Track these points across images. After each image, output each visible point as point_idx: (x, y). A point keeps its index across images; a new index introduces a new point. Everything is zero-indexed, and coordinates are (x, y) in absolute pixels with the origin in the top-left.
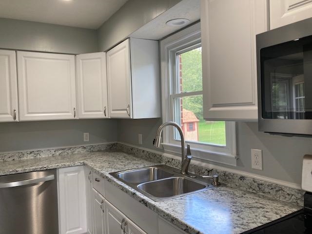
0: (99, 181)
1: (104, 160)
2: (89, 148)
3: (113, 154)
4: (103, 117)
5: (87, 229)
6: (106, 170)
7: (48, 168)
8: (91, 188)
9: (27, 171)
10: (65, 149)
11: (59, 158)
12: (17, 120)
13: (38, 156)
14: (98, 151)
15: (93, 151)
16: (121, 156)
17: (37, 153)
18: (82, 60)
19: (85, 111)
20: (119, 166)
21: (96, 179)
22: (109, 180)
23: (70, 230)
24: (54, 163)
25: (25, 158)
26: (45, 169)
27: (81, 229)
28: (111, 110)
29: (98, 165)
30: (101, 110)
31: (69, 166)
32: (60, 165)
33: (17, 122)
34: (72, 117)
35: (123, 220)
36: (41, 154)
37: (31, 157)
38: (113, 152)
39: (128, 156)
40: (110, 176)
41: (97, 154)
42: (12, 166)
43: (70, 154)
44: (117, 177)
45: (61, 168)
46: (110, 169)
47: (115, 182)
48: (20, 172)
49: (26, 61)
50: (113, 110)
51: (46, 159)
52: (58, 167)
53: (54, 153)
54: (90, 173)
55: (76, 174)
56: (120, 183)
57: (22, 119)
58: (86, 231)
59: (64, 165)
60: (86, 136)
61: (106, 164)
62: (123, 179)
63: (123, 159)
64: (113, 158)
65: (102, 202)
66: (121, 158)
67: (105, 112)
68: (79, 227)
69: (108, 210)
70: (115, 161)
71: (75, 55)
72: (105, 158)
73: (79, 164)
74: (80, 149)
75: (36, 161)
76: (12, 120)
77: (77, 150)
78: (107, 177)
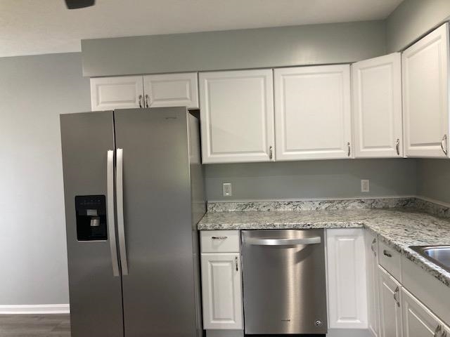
0: (390, 256)
1: (396, 223)
2: (369, 202)
3: (410, 215)
4: (395, 155)
5: (369, 325)
6: (403, 240)
7: (313, 227)
8: (376, 266)
9: (286, 227)
10: (334, 201)
11: (327, 213)
12: (273, 159)
13: (298, 208)
14: (384, 208)
15: (375, 208)
16: (427, 220)
17: (296, 204)
18: (360, 69)
19: (365, 148)
20: (425, 237)
21: (385, 251)
22: (410, 258)
23: (342, 318)
24: (320, 220)
25: (281, 210)
26: (308, 227)
27: (358, 321)
28: (409, 144)
29: (388, 231)
30: (391, 145)
31: (342, 228)
32: (329, 224)
33: (273, 162)
34: (345, 156)
35: (439, 328)
36: (302, 206)
37: (289, 209)
38: (408, 212)
39: (440, 222)
40: (411, 252)
41: (383, 213)
42: (268, 218)
43: (341, 209)
44: (426, 255)
45: (330, 228)
46: (409, 240)
47: (422, 262)
48: (278, 227)
49: (284, 80)
50: (412, 145)
51: (309, 213)
52: (326, 226)
53: (318, 206)
54: (374, 241)
55: (352, 240)
56: (432, 266)
57: (280, 158)
58: (366, 327)
59: (335, 224)
60: (365, 185)
61: (401, 231)
62: (436, 259)
63: (432, 225)
64: (412, 222)
65: (397, 290)
66: (426, 224)
67: (397, 149)
68: (355, 318)
69: (407, 305)
70: (416, 227)
71: (351, 64)
72: (397, 221)
73: (356, 225)
74: (356, 204)
75: (296, 214)
76: (267, 159)
77: (352, 204)
78: (405, 252)
